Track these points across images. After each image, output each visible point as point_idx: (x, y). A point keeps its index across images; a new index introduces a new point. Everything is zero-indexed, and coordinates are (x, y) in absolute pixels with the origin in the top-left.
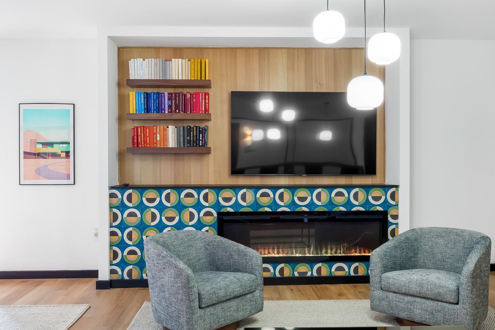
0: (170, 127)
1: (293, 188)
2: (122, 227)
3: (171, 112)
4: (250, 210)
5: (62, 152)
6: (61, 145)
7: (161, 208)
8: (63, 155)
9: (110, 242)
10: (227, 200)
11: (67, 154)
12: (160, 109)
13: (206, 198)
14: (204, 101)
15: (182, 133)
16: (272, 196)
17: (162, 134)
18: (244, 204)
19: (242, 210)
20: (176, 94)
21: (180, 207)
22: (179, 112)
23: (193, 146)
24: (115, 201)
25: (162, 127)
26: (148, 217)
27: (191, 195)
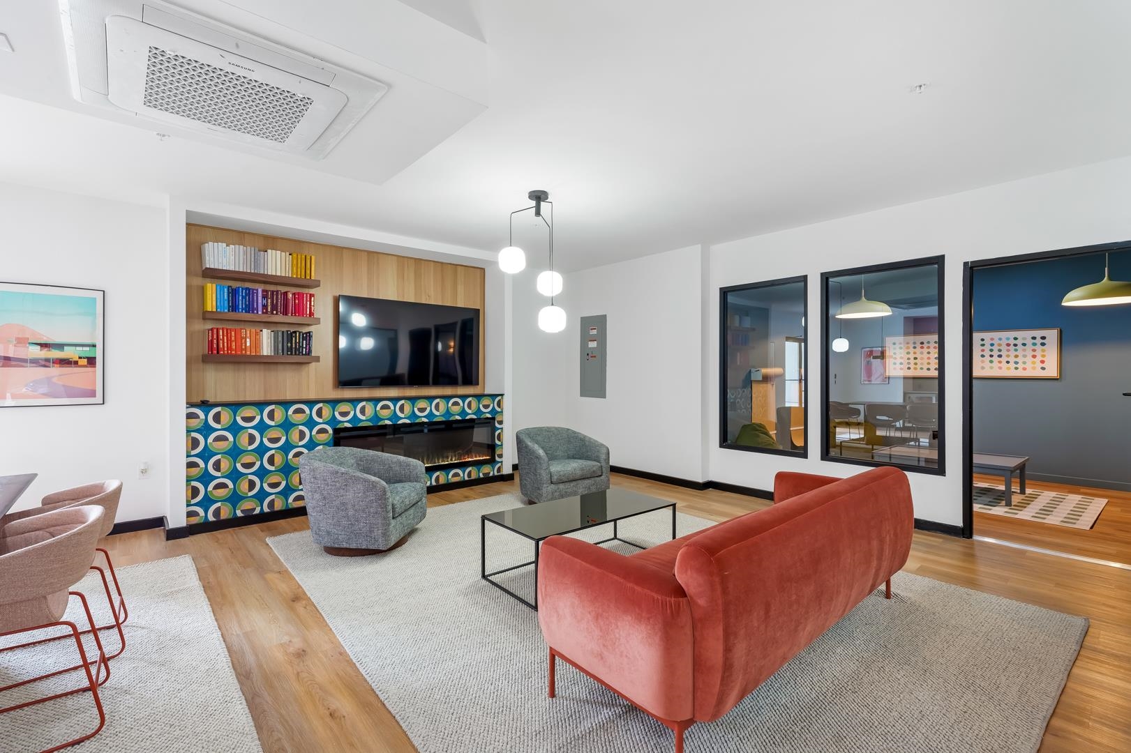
0: (265, 331)
1: (413, 400)
2: (206, 455)
3: (267, 313)
4: (370, 424)
5: (80, 358)
6: (81, 348)
7: (262, 427)
8: (85, 362)
9: (187, 477)
10: (344, 414)
11: (91, 361)
12: (250, 308)
13: (319, 413)
14: (308, 303)
15: (280, 339)
16: (392, 408)
17: (253, 338)
18: (364, 418)
19: (361, 424)
20: (273, 292)
21: (287, 426)
22: (277, 314)
23: (296, 354)
24: (195, 423)
25: (253, 330)
26: (243, 440)
27: (302, 411)
